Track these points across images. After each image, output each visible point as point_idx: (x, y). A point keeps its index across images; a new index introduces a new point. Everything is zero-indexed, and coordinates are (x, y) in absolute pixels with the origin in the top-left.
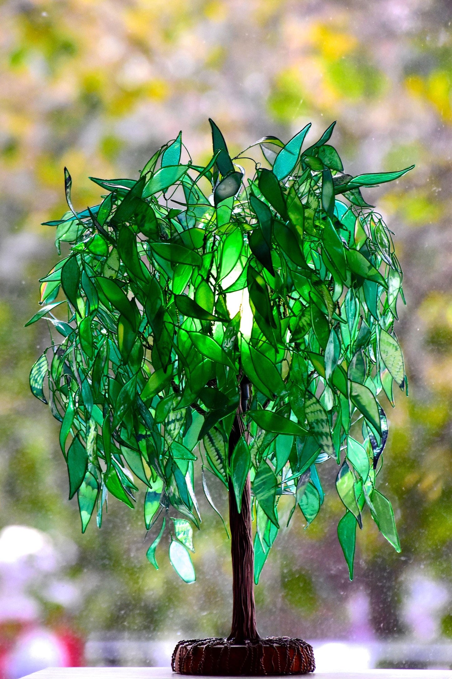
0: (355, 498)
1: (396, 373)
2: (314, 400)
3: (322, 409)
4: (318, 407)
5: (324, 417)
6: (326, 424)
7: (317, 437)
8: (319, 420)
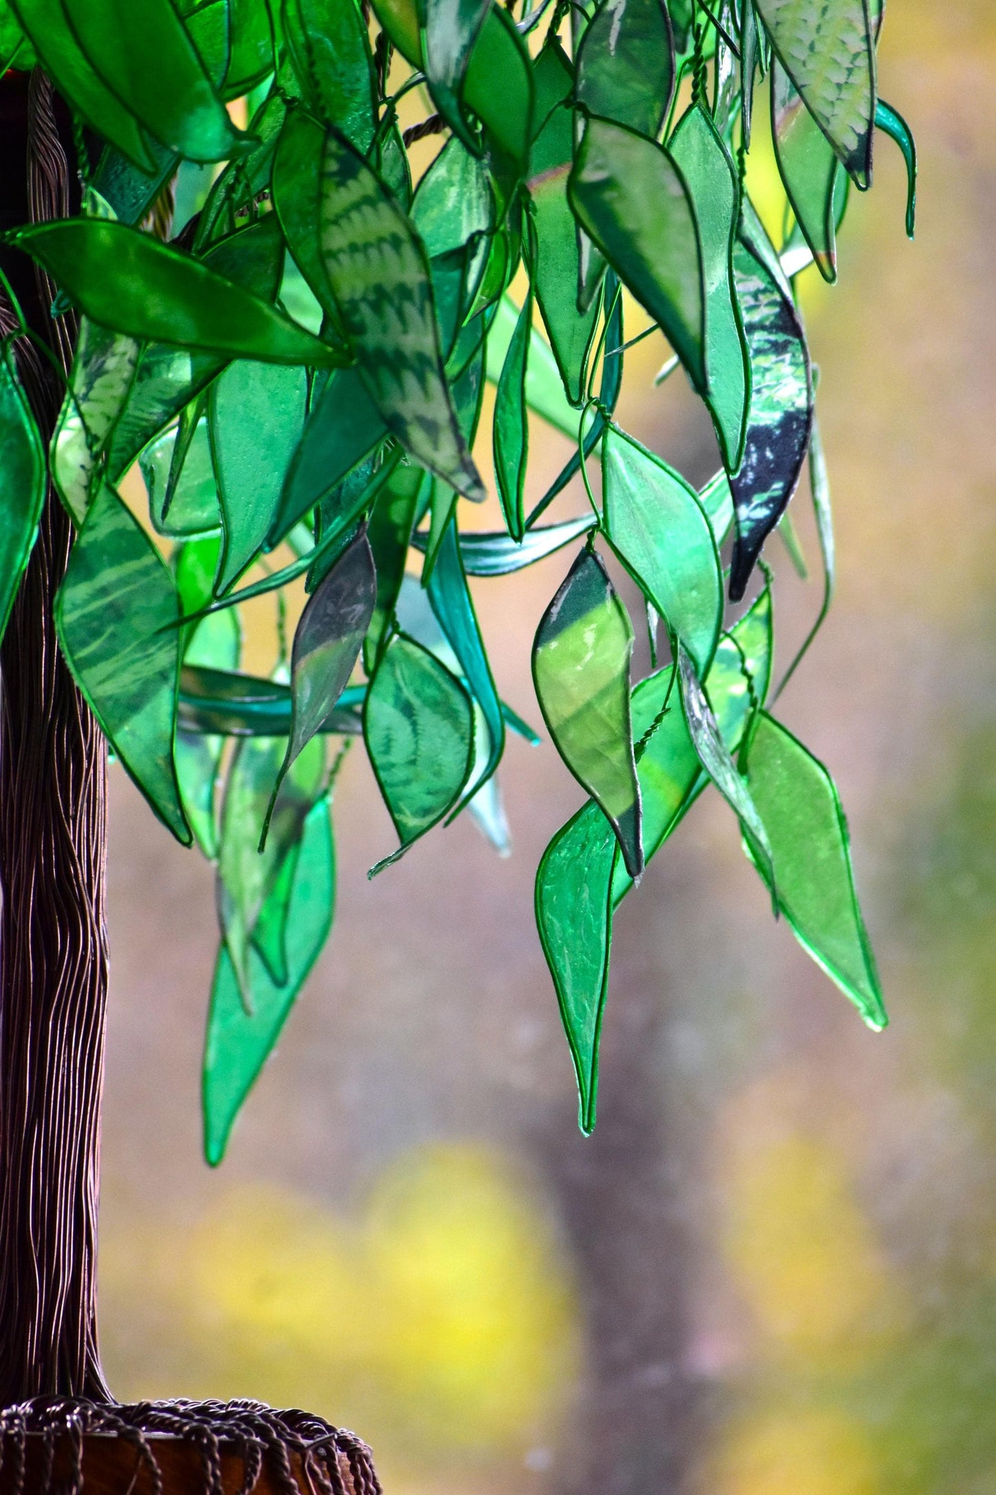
0: (627, 730)
1: (831, 94)
2: (365, 183)
3: (403, 234)
4: (384, 221)
5: (413, 276)
6: (422, 312)
7: (374, 373)
8: (389, 288)
